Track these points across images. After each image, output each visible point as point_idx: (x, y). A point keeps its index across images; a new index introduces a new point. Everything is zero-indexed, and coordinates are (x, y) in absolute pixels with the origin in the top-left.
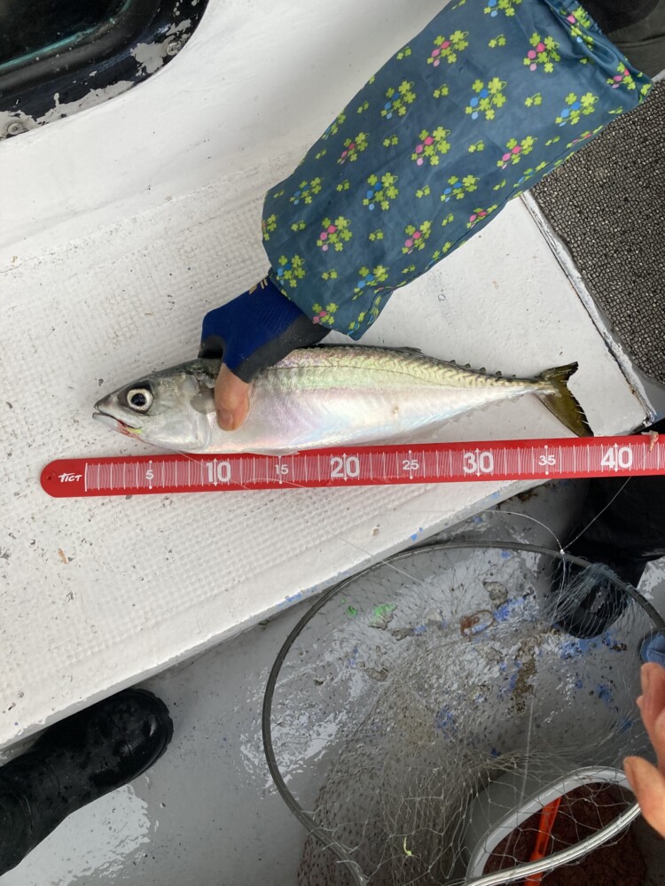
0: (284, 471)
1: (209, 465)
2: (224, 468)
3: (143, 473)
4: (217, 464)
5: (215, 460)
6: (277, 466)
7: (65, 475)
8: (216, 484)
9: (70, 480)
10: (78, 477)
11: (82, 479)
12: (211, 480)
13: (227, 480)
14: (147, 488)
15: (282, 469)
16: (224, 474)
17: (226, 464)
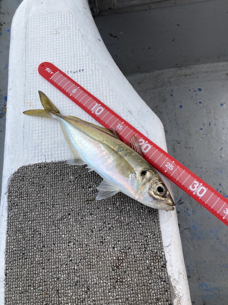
0: (120, 128)
1: (97, 104)
2: (100, 110)
3: (73, 89)
4: (100, 106)
5: (100, 105)
6: (119, 124)
7: (49, 69)
8: (93, 112)
9: (49, 72)
10: (52, 73)
11: (52, 74)
12: (92, 110)
13: (98, 114)
14: (70, 94)
15: (120, 127)
16: (98, 112)
17: (103, 109)
